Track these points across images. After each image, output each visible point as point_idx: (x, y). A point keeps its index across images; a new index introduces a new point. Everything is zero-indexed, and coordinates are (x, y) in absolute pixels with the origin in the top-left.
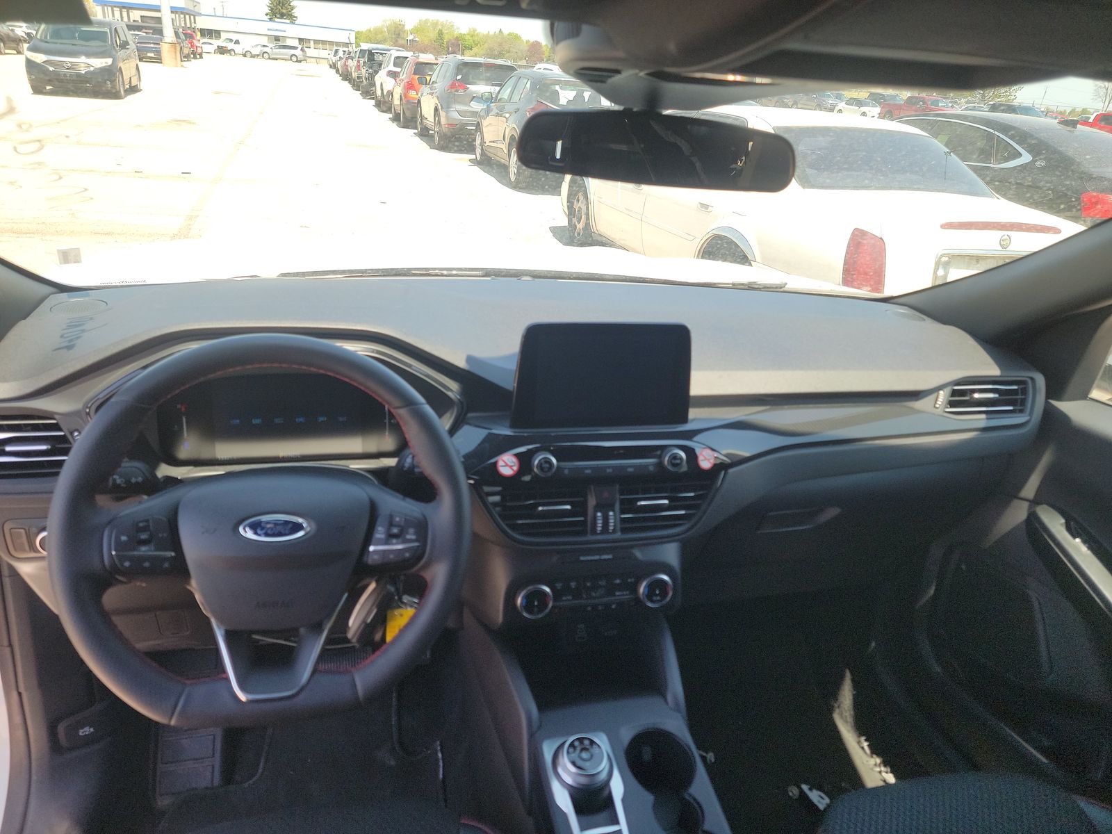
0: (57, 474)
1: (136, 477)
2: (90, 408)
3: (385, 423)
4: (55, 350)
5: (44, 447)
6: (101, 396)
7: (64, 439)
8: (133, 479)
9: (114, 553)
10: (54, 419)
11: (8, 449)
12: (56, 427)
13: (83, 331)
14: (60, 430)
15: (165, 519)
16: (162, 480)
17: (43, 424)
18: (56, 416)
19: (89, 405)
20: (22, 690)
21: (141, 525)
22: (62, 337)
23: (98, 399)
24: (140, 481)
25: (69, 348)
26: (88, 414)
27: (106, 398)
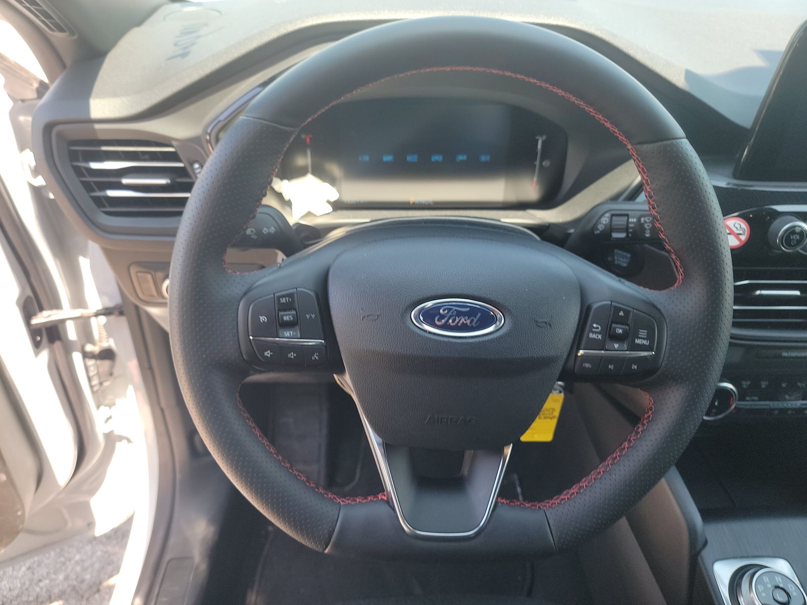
0: (180, 214)
1: (268, 228)
2: (210, 135)
3: (535, 165)
4: (169, 59)
5: (163, 181)
6: (222, 118)
7: (182, 172)
8: (265, 229)
9: (251, 338)
10: (171, 146)
11: (125, 181)
12: (173, 157)
13: (199, 37)
14: (179, 160)
15: (312, 294)
16: (294, 228)
17: (160, 152)
18: (174, 143)
19: (209, 131)
20: (163, 405)
21: (283, 300)
22: (176, 44)
23: (220, 121)
24: (273, 232)
25: (184, 55)
26: (209, 142)
27: (228, 119)
